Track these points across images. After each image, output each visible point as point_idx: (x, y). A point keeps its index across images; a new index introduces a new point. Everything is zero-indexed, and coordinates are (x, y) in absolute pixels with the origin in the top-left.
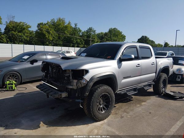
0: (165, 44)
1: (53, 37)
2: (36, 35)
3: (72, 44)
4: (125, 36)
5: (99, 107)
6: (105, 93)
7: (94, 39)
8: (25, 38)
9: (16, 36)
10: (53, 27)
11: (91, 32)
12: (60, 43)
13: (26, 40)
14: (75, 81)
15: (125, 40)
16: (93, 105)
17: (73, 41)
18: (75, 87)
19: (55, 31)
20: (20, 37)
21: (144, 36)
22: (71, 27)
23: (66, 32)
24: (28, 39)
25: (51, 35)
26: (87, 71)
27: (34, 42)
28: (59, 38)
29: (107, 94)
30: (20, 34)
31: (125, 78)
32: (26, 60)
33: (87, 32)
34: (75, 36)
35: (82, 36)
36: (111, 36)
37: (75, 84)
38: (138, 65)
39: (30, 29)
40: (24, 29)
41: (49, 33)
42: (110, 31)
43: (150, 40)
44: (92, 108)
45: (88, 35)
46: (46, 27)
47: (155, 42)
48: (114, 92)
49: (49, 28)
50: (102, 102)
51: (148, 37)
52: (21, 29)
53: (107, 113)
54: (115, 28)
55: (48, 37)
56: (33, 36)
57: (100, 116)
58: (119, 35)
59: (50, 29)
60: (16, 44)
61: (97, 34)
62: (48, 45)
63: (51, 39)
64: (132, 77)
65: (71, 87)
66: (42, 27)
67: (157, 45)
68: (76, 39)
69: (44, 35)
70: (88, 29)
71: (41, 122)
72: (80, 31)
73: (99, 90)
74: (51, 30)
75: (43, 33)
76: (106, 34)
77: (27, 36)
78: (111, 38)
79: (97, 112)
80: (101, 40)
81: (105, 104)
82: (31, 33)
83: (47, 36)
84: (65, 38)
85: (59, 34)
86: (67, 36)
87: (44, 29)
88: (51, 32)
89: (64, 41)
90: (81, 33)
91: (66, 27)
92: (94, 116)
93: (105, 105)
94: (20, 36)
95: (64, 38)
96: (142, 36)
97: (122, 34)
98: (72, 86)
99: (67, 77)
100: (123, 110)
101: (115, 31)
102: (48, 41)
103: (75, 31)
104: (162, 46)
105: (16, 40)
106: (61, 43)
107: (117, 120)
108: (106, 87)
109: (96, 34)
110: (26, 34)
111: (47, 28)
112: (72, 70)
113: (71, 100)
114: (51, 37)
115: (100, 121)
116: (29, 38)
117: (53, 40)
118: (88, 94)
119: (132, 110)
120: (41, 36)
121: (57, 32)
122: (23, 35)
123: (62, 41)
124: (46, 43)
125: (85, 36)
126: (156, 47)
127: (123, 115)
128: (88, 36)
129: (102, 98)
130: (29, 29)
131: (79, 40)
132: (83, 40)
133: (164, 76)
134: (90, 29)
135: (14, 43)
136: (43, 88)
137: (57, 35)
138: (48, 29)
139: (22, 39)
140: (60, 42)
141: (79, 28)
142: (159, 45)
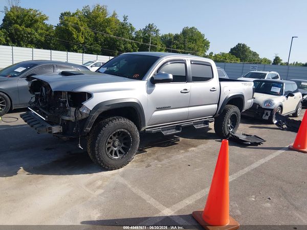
0: (275, 60)
1: (86, 38)
2: (56, 33)
3: (117, 52)
4: (209, 43)
5: (112, 150)
6: (122, 130)
7: (156, 44)
8: (38, 36)
9: (23, 32)
10: (86, 19)
11: (152, 33)
12: (97, 48)
13: (39, 41)
14: (73, 109)
15: (208, 49)
16: (98, 146)
17: (119, 46)
18: (72, 119)
19: (89, 27)
20: (29, 36)
21: (240, 44)
22: (117, 22)
23: (108, 30)
24: (43, 38)
25: (82, 34)
26: (89, 95)
27: (54, 44)
28: (96, 39)
29: (126, 131)
30: (29, 30)
31: (159, 109)
32: (19, 74)
33: (145, 31)
34: (123, 39)
35: (136, 37)
36: (184, 41)
37: (73, 114)
38: (185, 91)
39: (46, 22)
40: (36, 21)
41: (78, 30)
42: (185, 32)
43: (250, 52)
44: (98, 150)
45: (146, 36)
46: (74, 19)
47: (258, 55)
48: (139, 129)
49: (79, 22)
50: (117, 143)
51: (248, 46)
52: (31, 21)
53: (125, 159)
54: (193, 28)
55: (78, 36)
56: (52, 34)
57: (112, 162)
58: (199, 39)
59: (80, 24)
60: (22, 47)
61: (162, 37)
62: (76, 51)
63: (82, 40)
64: (171, 109)
65: (67, 118)
66: (67, 20)
67: (261, 61)
68: (125, 42)
69: (70, 34)
70: (146, 27)
71: (21, 168)
72: (132, 29)
73: (111, 125)
74: (82, 25)
75: (68, 29)
76: (177, 37)
77: (41, 34)
78: (184, 44)
79: (107, 157)
80: (168, 47)
81: (123, 145)
82: (49, 28)
83: (75, 36)
84: (106, 39)
85: (96, 34)
86: (110, 37)
87: (70, 23)
88: (82, 28)
89: (105, 45)
90: (133, 33)
91: (109, 21)
92: (102, 161)
93: (122, 148)
94: (29, 34)
95: (105, 41)
96: (239, 44)
97: (205, 38)
98: (68, 116)
99: (62, 102)
100: (155, 156)
101: (192, 32)
102: (77, 44)
103: (124, 29)
104: (269, 62)
105: (22, 39)
106: (99, 48)
107: (140, 169)
108: (123, 121)
109: (160, 35)
110: (39, 31)
111: (76, 22)
112: (69, 93)
113: (64, 138)
114: (82, 37)
115: (112, 170)
116: (45, 38)
117: (84, 43)
118: (90, 129)
119: (169, 157)
120: (65, 35)
121: (93, 29)
122: (34, 31)
123: (101, 45)
124: (73, 47)
125: (141, 38)
126: (260, 63)
127: (150, 164)
128: (146, 40)
129: (117, 136)
130: (44, 22)
131: (129, 46)
132: (136, 46)
133: (234, 109)
134: (150, 27)
135: (19, 45)
136: (27, 118)
137: (93, 34)
138: (77, 24)
139: (33, 39)
140: (97, 46)
141: (131, 24)
142: (265, 60)
